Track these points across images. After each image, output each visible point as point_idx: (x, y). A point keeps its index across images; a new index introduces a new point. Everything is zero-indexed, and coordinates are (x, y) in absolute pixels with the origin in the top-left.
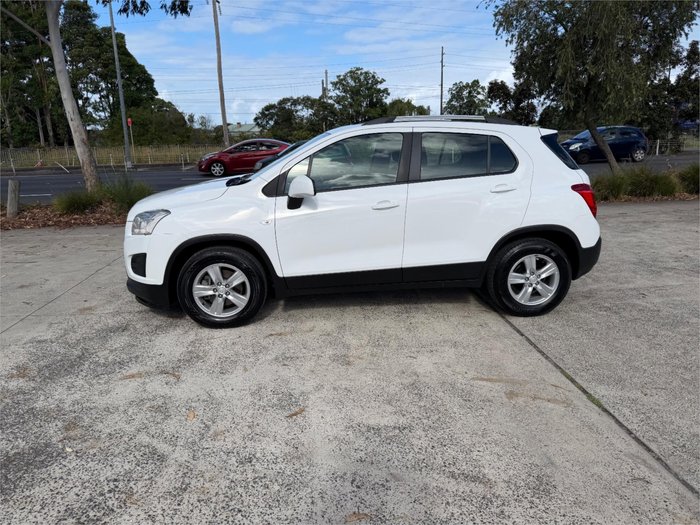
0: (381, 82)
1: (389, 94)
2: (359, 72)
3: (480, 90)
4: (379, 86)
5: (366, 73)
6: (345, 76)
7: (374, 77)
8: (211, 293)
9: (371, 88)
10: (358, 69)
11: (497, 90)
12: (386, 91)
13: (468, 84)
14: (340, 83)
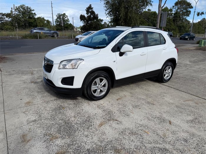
0: (33, 11)
1: (36, 15)
2: (24, 6)
3: (66, 17)
4: (32, 12)
5: (27, 7)
6: (19, 7)
7: (30, 8)
8: (96, 88)
9: (29, 12)
10: (23, 5)
11: (82, 18)
12: (35, 14)
13: (62, 15)
14: (17, 9)
